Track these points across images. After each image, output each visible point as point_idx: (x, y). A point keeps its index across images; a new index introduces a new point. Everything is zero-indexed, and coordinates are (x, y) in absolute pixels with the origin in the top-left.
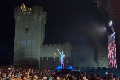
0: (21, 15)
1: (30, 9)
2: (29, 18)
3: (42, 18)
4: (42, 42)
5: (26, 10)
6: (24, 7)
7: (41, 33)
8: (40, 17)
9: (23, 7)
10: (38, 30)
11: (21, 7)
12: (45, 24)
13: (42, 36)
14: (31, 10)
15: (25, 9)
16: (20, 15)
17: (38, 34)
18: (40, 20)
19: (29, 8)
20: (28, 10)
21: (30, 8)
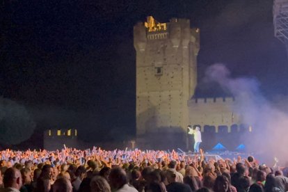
0: (146, 39)
1: (162, 27)
2: (162, 46)
3: (190, 43)
4: (192, 93)
5: (155, 29)
6: (153, 22)
7: (189, 74)
8: (186, 42)
9: (151, 23)
10: (182, 69)
11: (146, 24)
12: (196, 54)
13: (191, 81)
14: (165, 27)
15: (153, 28)
16: (143, 41)
17: (182, 78)
18: (186, 47)
19: (162, 24)
20: (160, 28)
21: (164, 25)
